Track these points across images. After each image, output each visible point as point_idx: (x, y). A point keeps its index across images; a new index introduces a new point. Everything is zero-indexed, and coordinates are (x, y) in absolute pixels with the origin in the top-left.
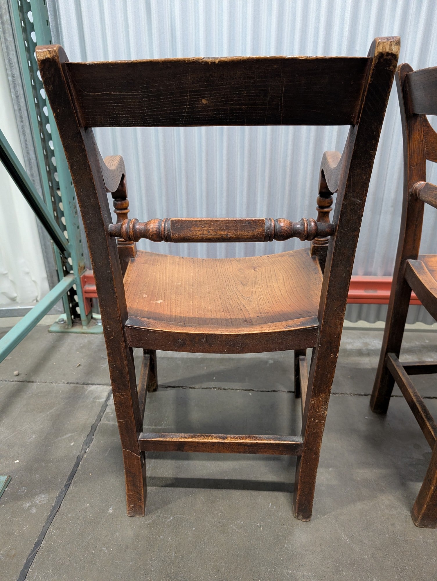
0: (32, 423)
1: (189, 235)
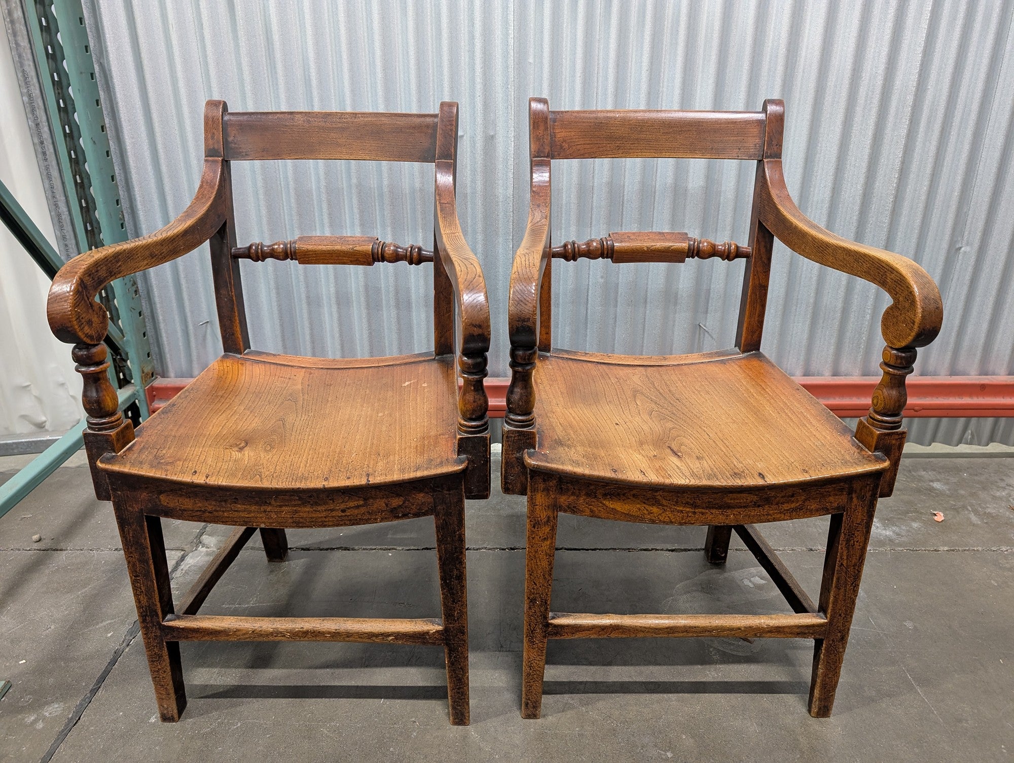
0: (52, 609)
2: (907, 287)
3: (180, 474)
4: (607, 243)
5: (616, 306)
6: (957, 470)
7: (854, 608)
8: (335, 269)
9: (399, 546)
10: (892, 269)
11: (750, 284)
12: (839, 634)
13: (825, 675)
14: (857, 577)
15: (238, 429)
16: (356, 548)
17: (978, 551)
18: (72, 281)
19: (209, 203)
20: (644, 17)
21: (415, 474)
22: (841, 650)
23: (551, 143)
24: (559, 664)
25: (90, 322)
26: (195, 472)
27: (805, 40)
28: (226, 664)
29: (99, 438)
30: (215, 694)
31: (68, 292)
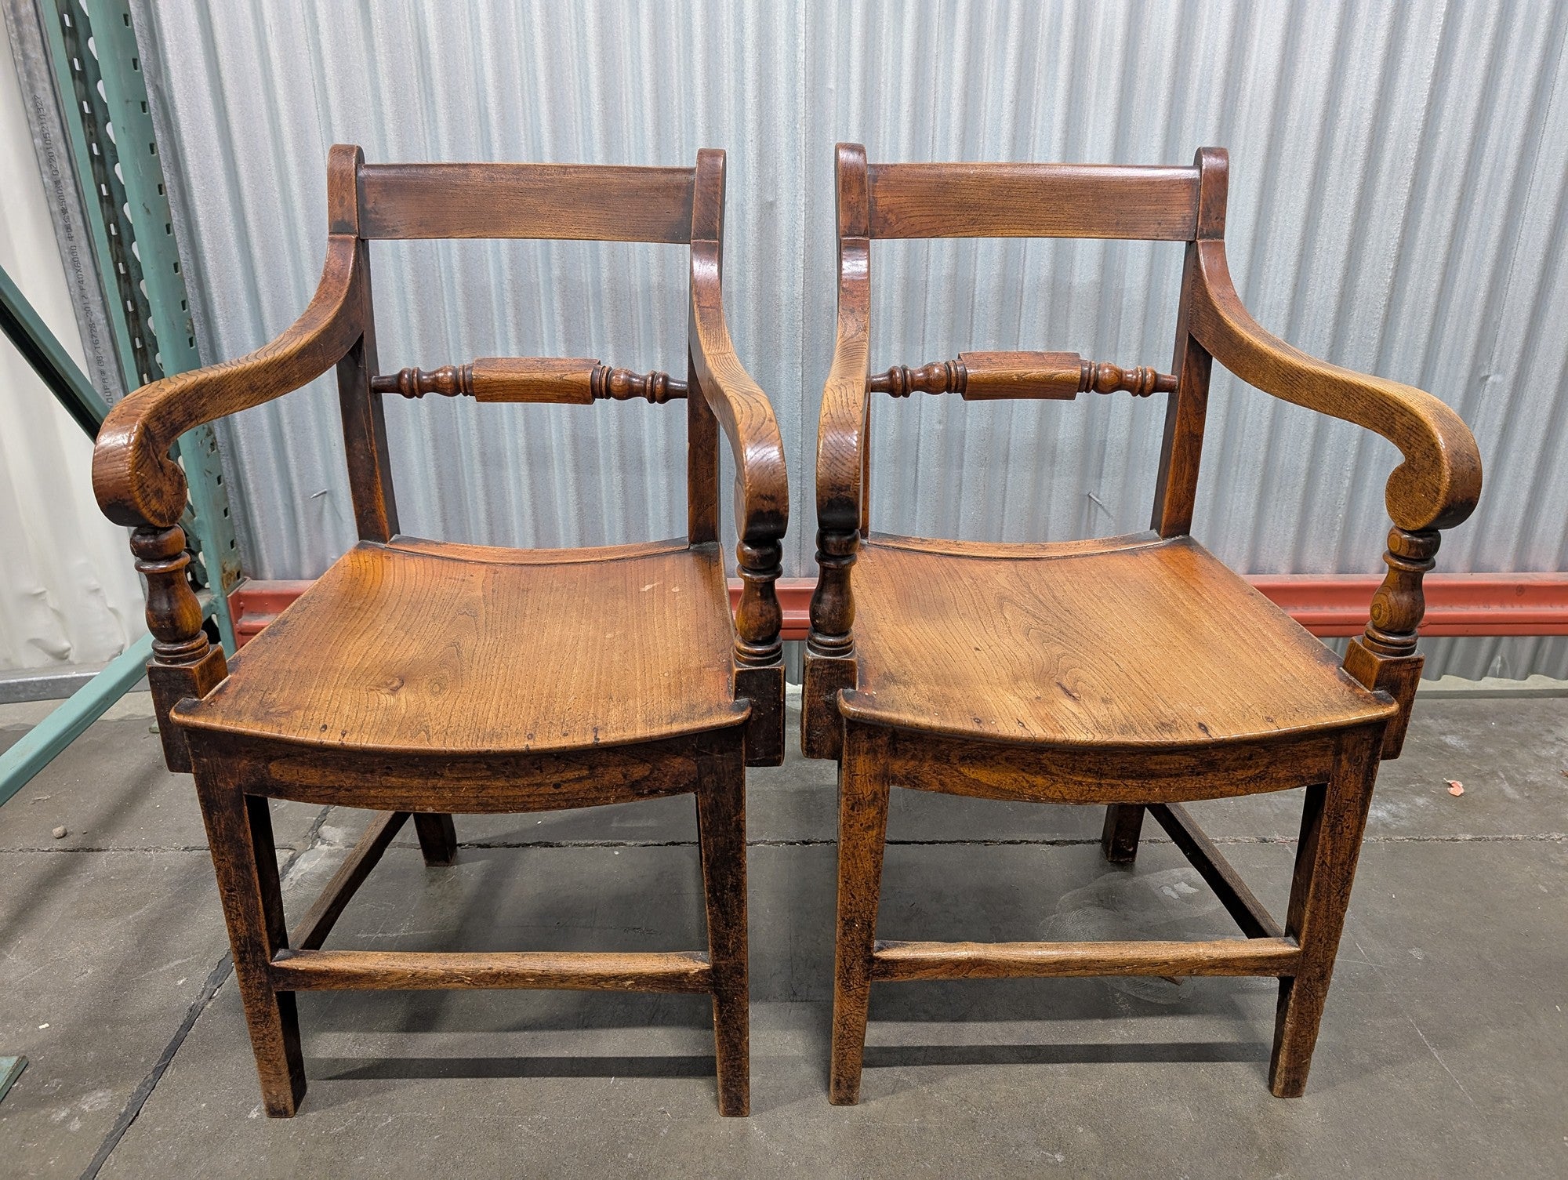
0: (89, 944)
2: (1428, 436)
3: (302, 731)
4: (956, 369)
5: (961, 467)
6: (1481, 716)
7: (1341, 929)
8: (526, 410)
9: (630, 839)
10: (1403, 410)
11: (1176, 432)
12: (1318, 970)
13: (1296, 1033)
14: (1347, 881)
15: (387, 659)
16: (563, 843)
17: (1517, 839)
18: (132, 428)
19: (338, 306)
20: (1007, 19)
21: (669, 727)
22: (1320, 994)
23: (870, 214)
24: (884, 1020)
25: (159, 493)
26: (325, 727)
27: (1254, 57)
28: (367, 1026)
29: (173, 674)
30: (350, 1073)
31: (125, 446)
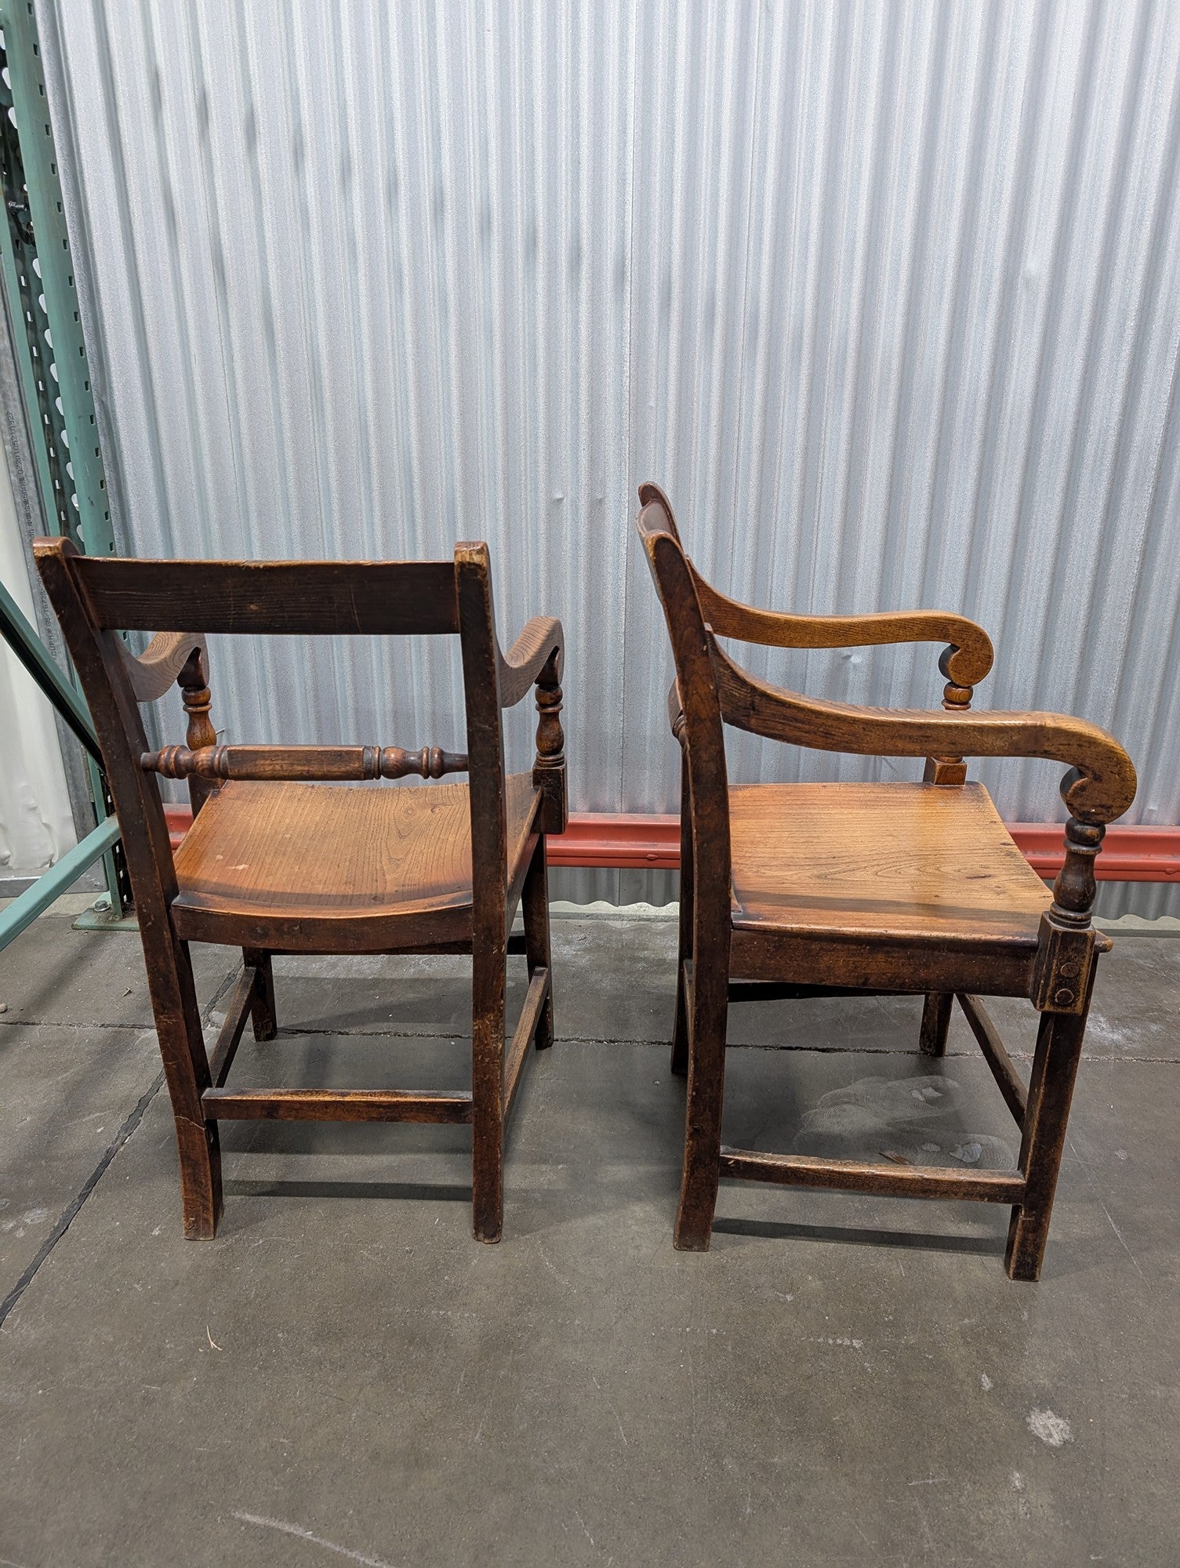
0: (27, 1097)
1: (253, 771)
